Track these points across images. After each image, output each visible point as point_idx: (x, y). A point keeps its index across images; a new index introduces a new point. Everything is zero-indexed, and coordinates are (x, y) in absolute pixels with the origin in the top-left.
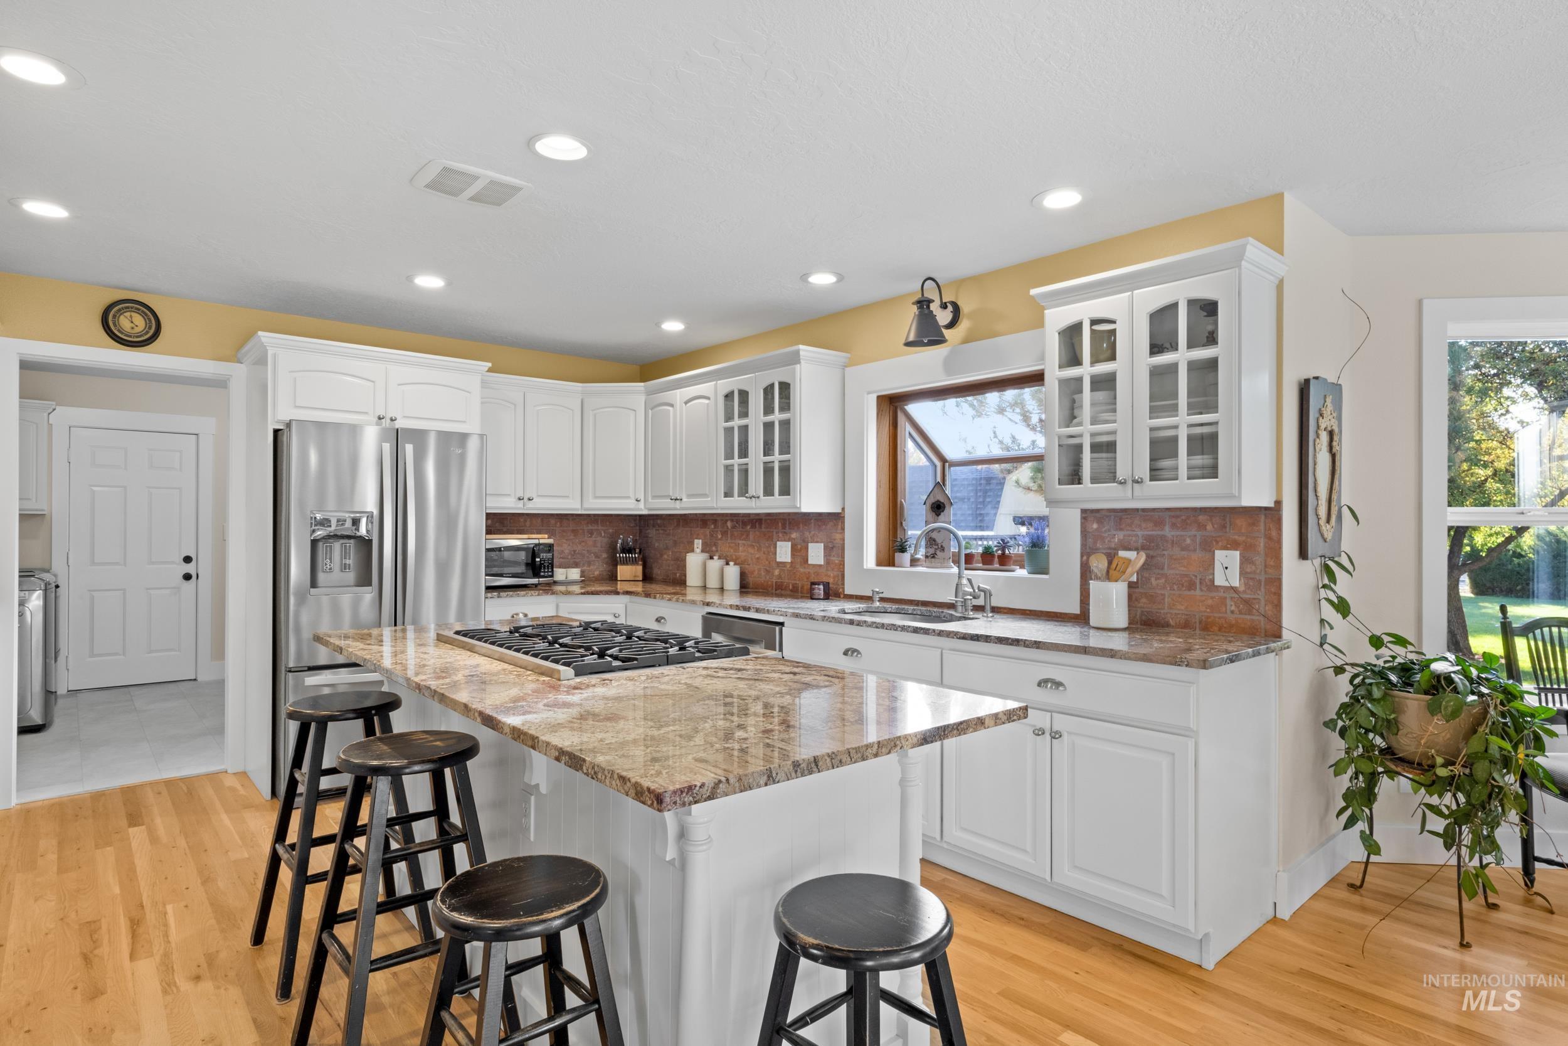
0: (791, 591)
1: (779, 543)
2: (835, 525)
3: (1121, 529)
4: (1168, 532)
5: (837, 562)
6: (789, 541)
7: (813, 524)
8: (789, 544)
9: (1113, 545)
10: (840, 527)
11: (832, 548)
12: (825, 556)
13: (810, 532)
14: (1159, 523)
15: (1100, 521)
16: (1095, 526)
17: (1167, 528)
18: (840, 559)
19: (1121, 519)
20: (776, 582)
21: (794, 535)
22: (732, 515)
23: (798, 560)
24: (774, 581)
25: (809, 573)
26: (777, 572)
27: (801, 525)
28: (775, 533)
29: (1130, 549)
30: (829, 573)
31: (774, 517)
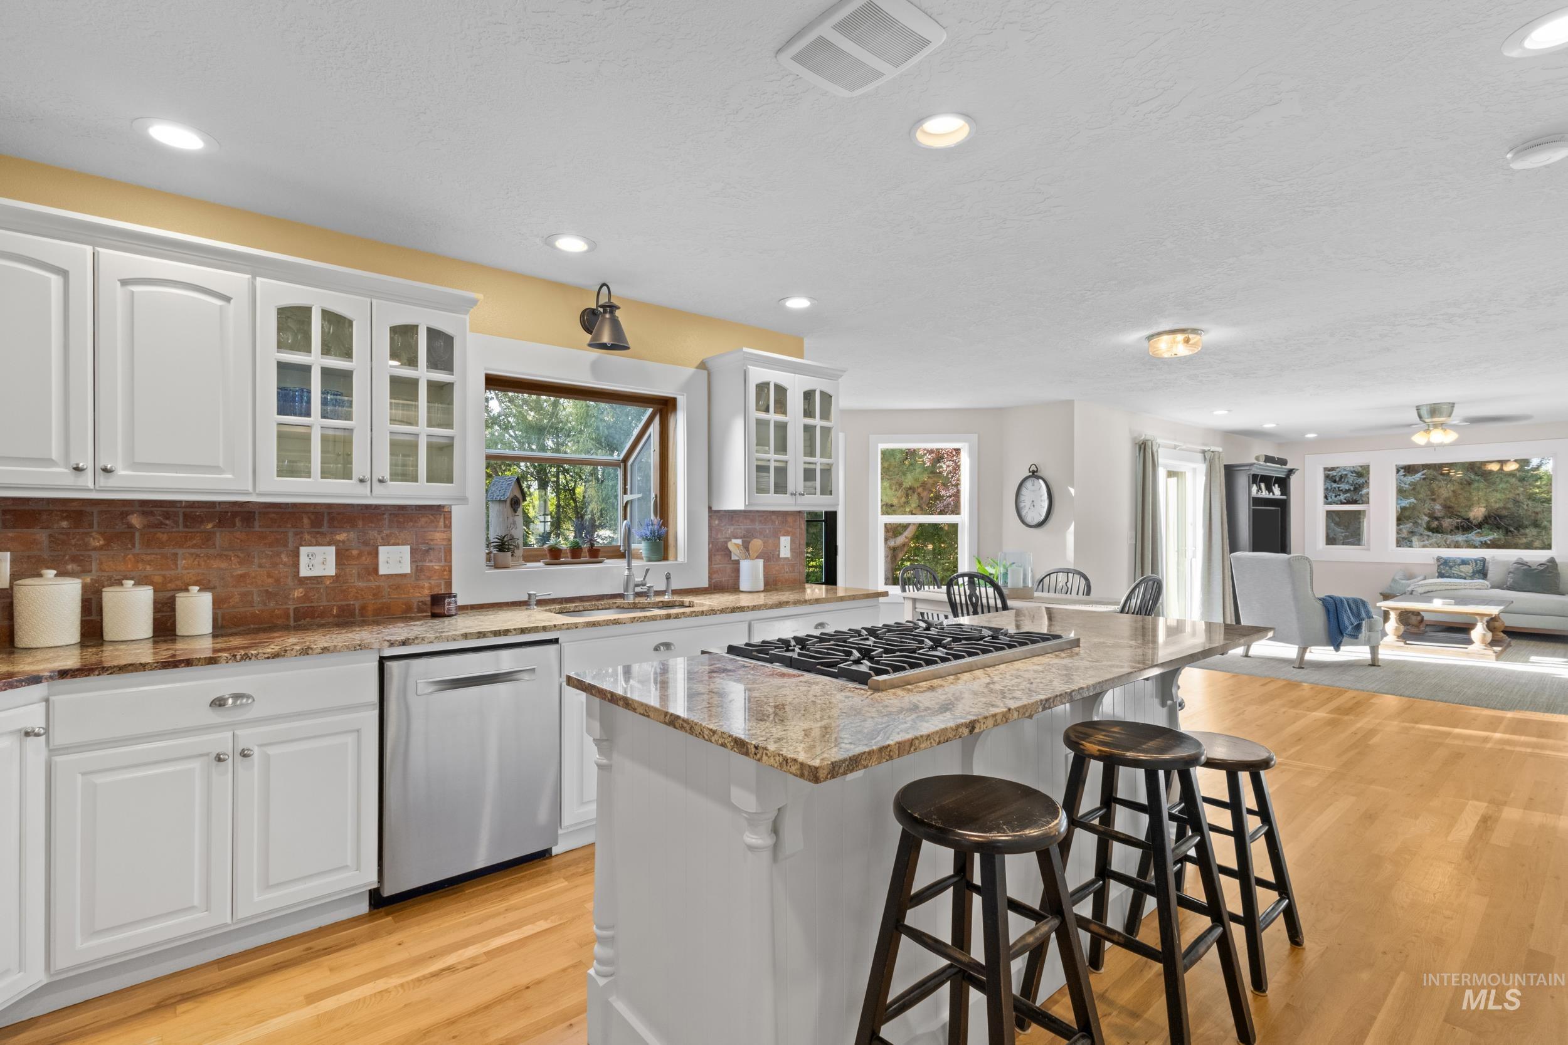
0: (338, 616)
1: (304, 551)
2: (432, 522)
3: (732, 525)
4: (758, 526)
5: (436, 567)
6: (329, 544)
7: (387, 522)
8: (333, 549)
9: (728, 536)
10: (441, 523)
11: (427, 551)
12: (412, 562)
13: (380, 532)
14: (753, 521)
15: (720, 519)
16: (717, 522)
17: (757, 524)
18: (443, 563)
19: (732, 517)
20: (295, 609)
21: (342, 537)
22: (143, 503)
23: (353, 570)
24: (292, 607)
25: (378, 587)
26: (298, 593)
27: (360, 523)
28: (291, 534)
29: (738, 538)
30: (421, 583)
31: (290, 510)
